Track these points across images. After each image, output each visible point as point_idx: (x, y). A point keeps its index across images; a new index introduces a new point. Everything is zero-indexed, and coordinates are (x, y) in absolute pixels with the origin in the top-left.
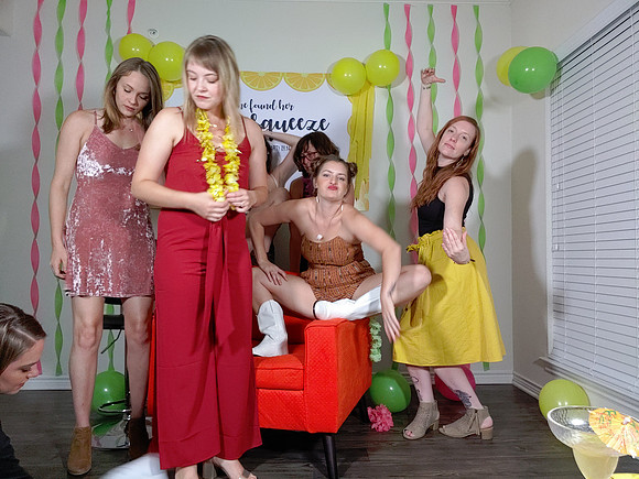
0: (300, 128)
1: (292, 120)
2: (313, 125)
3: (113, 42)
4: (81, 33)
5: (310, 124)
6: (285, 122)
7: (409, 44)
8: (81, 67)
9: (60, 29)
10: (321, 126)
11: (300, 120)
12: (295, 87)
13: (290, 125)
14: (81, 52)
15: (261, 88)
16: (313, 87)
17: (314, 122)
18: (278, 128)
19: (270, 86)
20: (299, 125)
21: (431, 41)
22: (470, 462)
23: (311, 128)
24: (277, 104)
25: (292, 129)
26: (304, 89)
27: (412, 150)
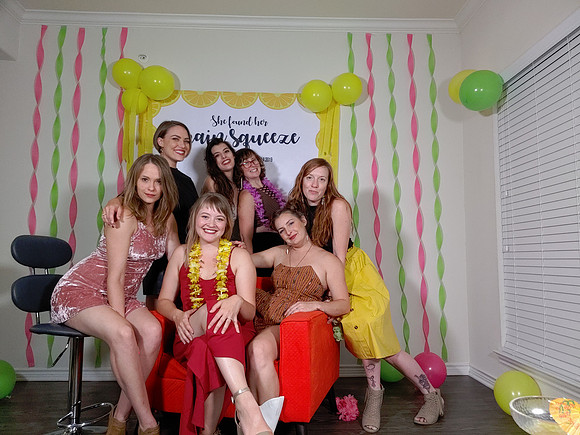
0: (274, 142)
1: (266, 135)
2: (285, 139)
3: (107, 66)
4: (79, 58)
5: (282, 138)
6: (260, 136)
7: (370, 68)
8: (78, 87)
9: (60, 56)
10: (292, 139)
11: (274, 135)
12: (270, 105)
13: (265, 139)
14: (78, 74)
15: (239, 106)
16: (285, 106)
19: (247, 105)
21: (390, 65)
23: (283, 141)
24: (253, 120)
25: (266, 142)
26: (277, 107)
27: (374, 161)
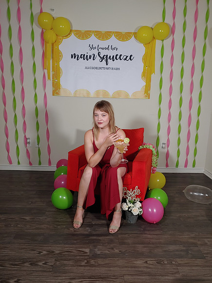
0: (121, 59)
1: (117, 55)
2: (126, 58)
3: (34, 14)
4: (19, 10)
5: (125, 57)
6: (113, 56)
7: (174, 18)
8: (20, 27)
9: (9, 8)
10: (130, 58)
11: (121, 55)
12: (119, 39)
13: (116, 58)
14: (19, 20)
15: (103, 39)
16: (127, 39)
17: (127, 57)
18: (110, 59)
19: (107, 38)
20: (120, 58)
21: (185, 16)
22: (190, 210)
23: (125, 59)
24: (110, 47)
25: (117, 59)
26: (123, 40)
27: (172, 71)
